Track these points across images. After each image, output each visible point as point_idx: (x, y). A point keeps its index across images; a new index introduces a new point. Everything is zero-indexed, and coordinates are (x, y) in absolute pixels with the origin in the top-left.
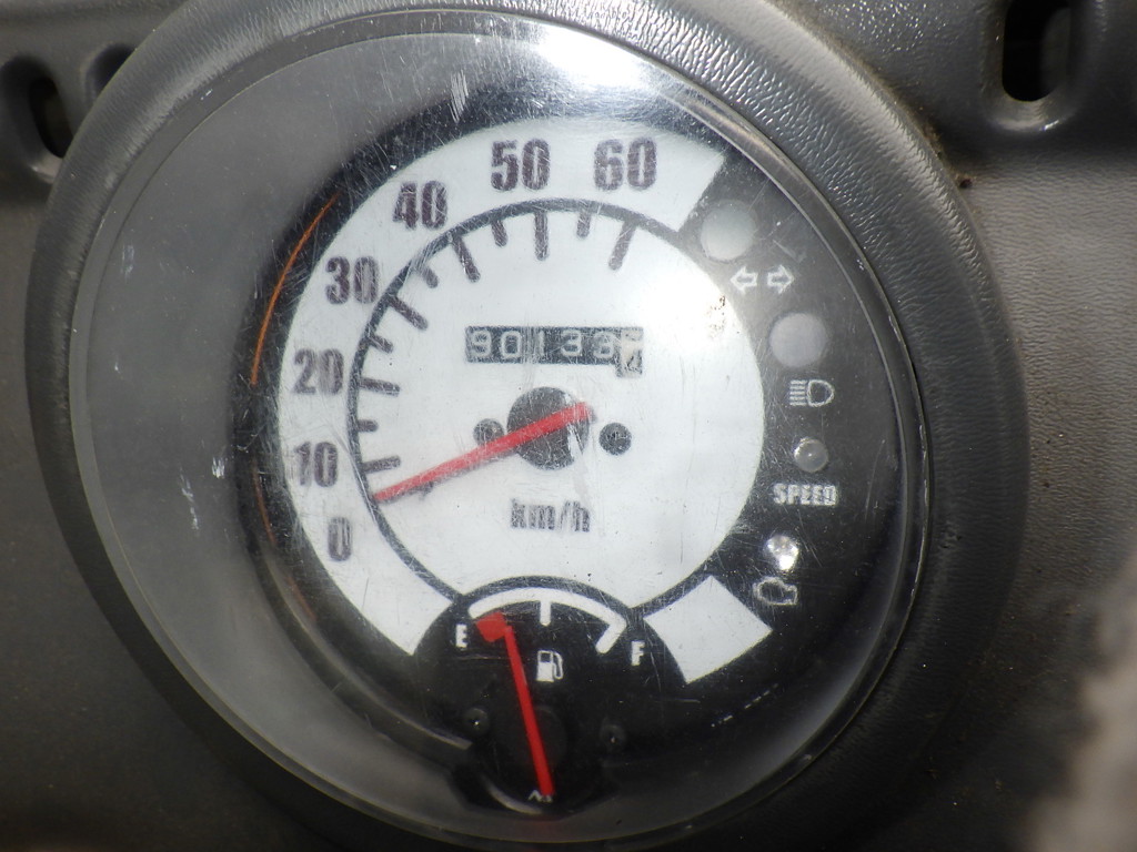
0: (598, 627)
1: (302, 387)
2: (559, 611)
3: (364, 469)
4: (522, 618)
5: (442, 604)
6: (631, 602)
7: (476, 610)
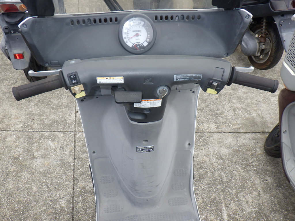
0: (140, 44)
1: (124, 34)
2: (139, 44)
3: (128, 38)
4: (137, 44)
5: (133, 44)
6: (142, 43)
7: (134, 44)
